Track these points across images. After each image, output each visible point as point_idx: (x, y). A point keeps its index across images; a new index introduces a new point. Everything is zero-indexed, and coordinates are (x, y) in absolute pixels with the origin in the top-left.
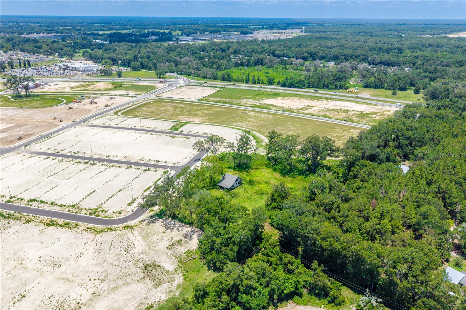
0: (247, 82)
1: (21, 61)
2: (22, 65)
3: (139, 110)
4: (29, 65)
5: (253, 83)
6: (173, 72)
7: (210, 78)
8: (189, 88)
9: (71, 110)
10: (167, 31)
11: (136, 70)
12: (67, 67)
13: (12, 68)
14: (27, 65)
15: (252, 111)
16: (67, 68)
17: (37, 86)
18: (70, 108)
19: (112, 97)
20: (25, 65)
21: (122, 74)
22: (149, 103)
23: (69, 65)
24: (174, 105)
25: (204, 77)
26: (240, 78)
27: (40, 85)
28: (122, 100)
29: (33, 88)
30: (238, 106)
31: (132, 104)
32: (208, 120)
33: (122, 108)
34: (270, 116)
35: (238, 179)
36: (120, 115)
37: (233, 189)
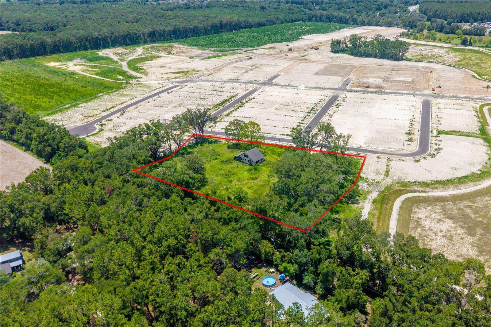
35: (247, 156)
36: (486, 107)
37: (240, 161)
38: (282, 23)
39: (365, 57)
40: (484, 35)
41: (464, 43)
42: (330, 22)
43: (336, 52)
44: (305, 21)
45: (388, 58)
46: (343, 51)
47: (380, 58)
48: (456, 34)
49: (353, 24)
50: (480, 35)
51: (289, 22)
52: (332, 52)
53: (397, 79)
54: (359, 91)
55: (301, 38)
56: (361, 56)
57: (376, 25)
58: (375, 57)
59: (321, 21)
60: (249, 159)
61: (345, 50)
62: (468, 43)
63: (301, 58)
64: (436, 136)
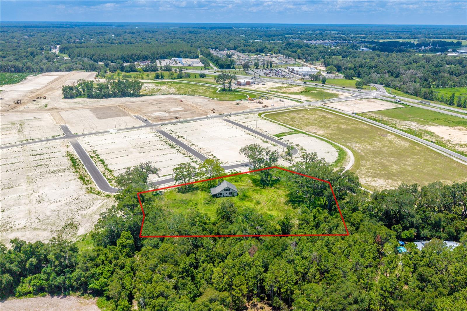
0: (451, 103)
1: (266, 63)
2: (266, 66)
3: (286, 115)
4: (271, 67)
5: (458, 106)
6: (381, 84)
7: (411, 94)
9: (237, 105)
10: (455, 41)
11: (349, 79)
12: (293, 70)
13: (258, 67)
14: (269, 67)
15: (396, 135)
17: (248, 83)
18: (237, 104)
19: (282, 99)
20: (267, 66)
21: (326, 81)
22: (307, 110)
23: (296, 69)
24: (325, 114)
25: (407, 93)
26: (445, 97)
27: (252, 83)
28: (288, 103)
29: (244, 85)
30: (387, 127)
31: (288, 108)
32: (330, 134)
33: (273, 110)
34: (407, 144)
35: (229, 189)
36: (262, 116)
37: (220, 197)
39: (106, 98)
40: (158, 71)
41: (157, 77)
43: (72, 97)
45: (128, 96)
46: (77, 96)
47: (121, 97)
48: (137, 71)
49: (30, 72)
50: (156, 71)
52: (66, 97)
53: (173, 109)
54: (170, 123)
56: (102, 98)
57: (57, 71)
58: (115, 96)
60: (231, 191)
61: (79, 95)
62: (160, 77)
63: (46, 108)
64: (281, 139)
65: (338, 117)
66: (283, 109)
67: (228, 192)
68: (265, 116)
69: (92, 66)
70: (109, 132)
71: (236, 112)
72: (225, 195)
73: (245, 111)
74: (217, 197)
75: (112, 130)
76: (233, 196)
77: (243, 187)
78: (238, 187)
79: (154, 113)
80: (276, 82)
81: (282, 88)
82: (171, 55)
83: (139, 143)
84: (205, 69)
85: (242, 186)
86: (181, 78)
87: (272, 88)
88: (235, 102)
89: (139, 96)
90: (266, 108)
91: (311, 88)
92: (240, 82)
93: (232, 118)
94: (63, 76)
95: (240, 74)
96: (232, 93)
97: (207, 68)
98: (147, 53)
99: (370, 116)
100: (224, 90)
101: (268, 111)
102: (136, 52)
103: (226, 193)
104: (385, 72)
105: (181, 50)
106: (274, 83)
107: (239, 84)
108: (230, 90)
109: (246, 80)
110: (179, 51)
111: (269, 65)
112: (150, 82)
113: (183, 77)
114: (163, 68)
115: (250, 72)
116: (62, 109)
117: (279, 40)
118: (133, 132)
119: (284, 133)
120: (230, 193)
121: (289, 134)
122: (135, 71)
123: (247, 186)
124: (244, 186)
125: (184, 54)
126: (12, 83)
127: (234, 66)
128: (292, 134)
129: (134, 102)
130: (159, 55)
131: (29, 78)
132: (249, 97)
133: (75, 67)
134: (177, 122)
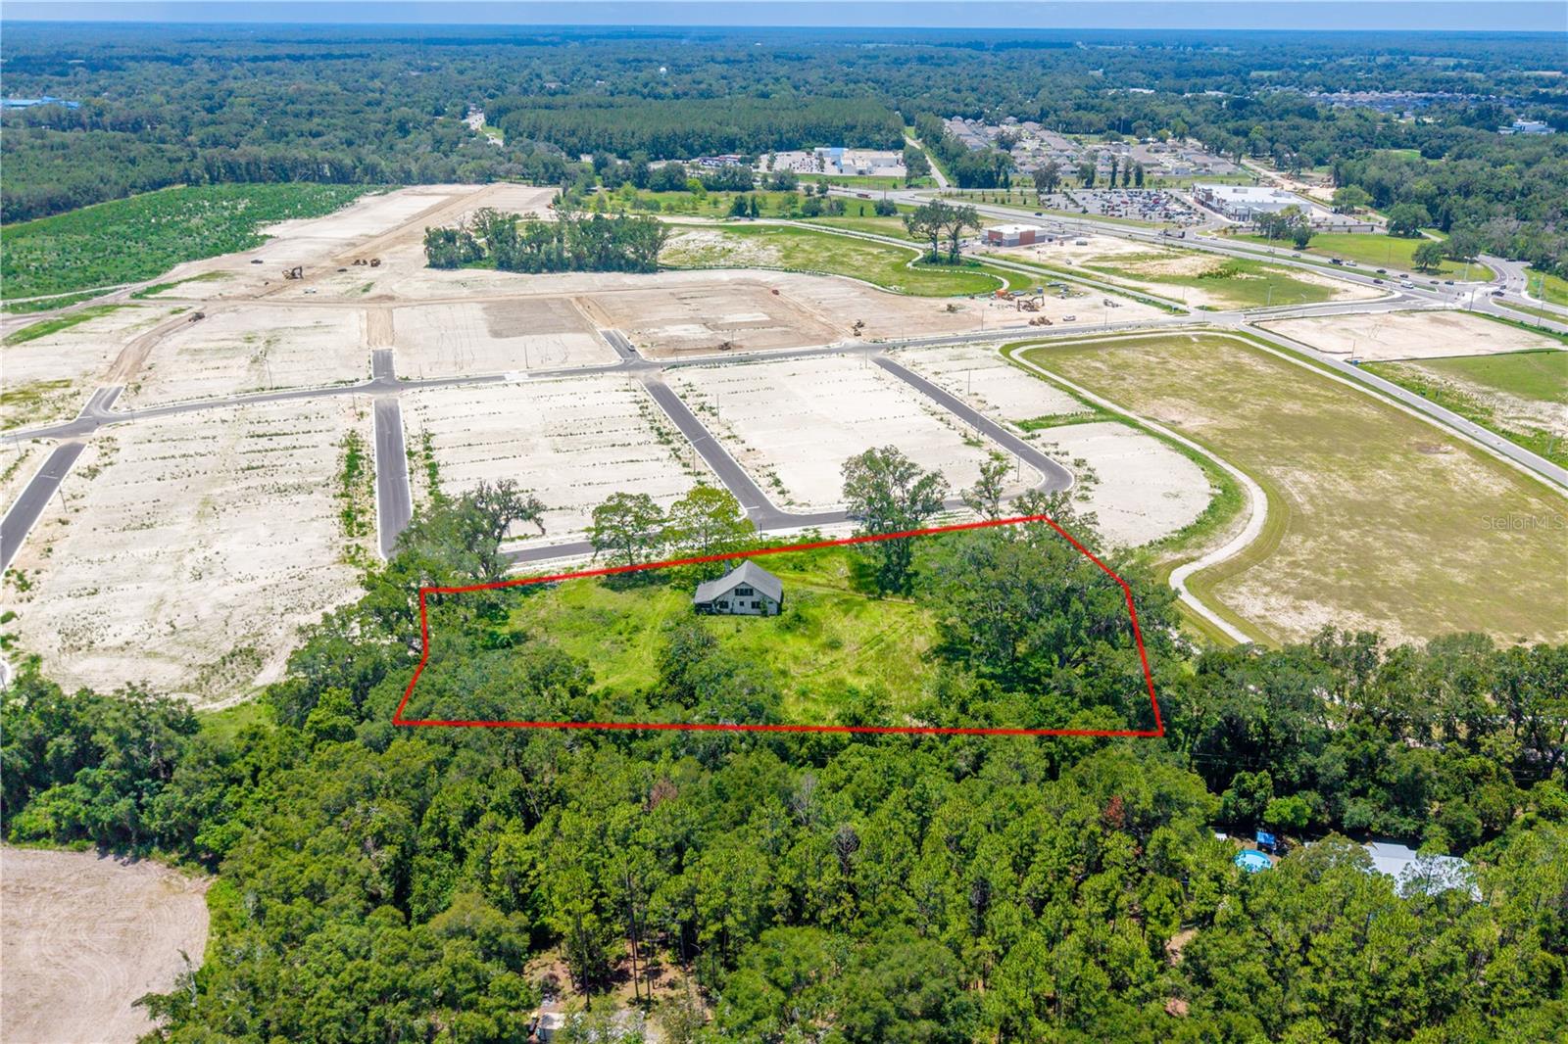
1: (1119, 168)
2: (1119, 180)
3: (1103, 353)
4: (1139, 182)
6: (1523, 258)
8: (1434, 320)
9: (946, 313)
11: (1406, 235)
12: (1209, 197)
13: (1089, 184)
14: (1133, 182)
16: (1207, 200)
17: (1027, 239)
18: (951, 309)
19: (1114, 297)
20: (1127, 180)
22: (1187, 340)
23: (1223, 191)
24: (1245, 359)
27: (1041, 239)
28: (1130, 314)
29: (1012, 243)
30: (1456, 419)
31: (1118, 331)
32: (1225, 431)
33: (1062, 336)
34: (1496, 487)
35: (749, 592)
36: (1015, 354)
37: (720, 613)
38: (125, 194)
39: (551, 270)
40: (752, 188)
41: (739, 210)
42: (288, 180)
43: (451, 265)
44: (197, 183)
45: (620, 269)
46: (467, 261)
47: (596, 270)
48: (686, 190)
49: (373, 181)
50: (744, 189)
51: (143, 189)
52: (433, 265)
53: (730, 318)
54: (696, 363)
55: (266, 237)
56: (538, 271)
57: (449, 181)
58: (580, 267)
59: (253, 181)
60: (756, 598)
61: (474, 258)
62: (749, 211)
63: (366, 295)
64: (1033, 437)
65: (1288, 374)
66: (1099, 333)
67: (748, 600)
68: (1024, 355)
69: (551, 169)
70: (501, 378)
71: (930, 336)
72: (737, 608)
73: (961, 334)
74: (711, 613)
75: (514, 375)
76: (765, 614)
77: (810, 588)
78: (799, 586)
79: (667, 328)
80: (1131, 238)
81: (1140, 257)
82: (814, 137)
83: (570, 420)
84: (909, 187)
85: (812, 584)
86: (815, 214)
87: (1105, 258)
88: (943, 303)
89: (652, 269)
90: (1043, 327)
91: (1247, 261)
92: (999, 235)
93: (904, 358)
94: (462, 196)
95: (1017, 207)
96: (958, 269)
97: (914, 181)
98: (736, 129)
99: (1408, 374)
100: (933, 259)
101: (1045, 337)
102: (699, 125)
103: (742, 604)
104: (1550, 213)
105: (848, 119)
106: (1120, 242)
107: (996, 239)
108: (954, 260)
109: (1024, 228)
110: (842, 124)
111: (1133, 177)
112: (711, 227)
113: (821, 210)
114: (771, 180)
115: (1057, 199)
116: (408, 300)
117: (1218, 89)
118: (572, 384)
119: (1056, 417)
120: (754, 605)
121: (1070, 423)
122: (681, 188)
123: (829, 586)
124: (817, 584)
125: (856, 133)
126: (310, 215)
127: (1006, 179)
128: (1083, 422)
129: (629, 288)
130: (776, 137)
131: (363, 200)
132: (1006, 284)
133: (501, 169)
134: (720, 361)
